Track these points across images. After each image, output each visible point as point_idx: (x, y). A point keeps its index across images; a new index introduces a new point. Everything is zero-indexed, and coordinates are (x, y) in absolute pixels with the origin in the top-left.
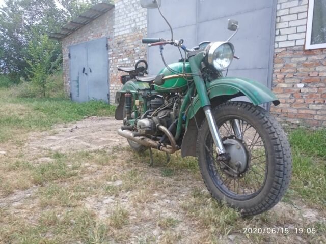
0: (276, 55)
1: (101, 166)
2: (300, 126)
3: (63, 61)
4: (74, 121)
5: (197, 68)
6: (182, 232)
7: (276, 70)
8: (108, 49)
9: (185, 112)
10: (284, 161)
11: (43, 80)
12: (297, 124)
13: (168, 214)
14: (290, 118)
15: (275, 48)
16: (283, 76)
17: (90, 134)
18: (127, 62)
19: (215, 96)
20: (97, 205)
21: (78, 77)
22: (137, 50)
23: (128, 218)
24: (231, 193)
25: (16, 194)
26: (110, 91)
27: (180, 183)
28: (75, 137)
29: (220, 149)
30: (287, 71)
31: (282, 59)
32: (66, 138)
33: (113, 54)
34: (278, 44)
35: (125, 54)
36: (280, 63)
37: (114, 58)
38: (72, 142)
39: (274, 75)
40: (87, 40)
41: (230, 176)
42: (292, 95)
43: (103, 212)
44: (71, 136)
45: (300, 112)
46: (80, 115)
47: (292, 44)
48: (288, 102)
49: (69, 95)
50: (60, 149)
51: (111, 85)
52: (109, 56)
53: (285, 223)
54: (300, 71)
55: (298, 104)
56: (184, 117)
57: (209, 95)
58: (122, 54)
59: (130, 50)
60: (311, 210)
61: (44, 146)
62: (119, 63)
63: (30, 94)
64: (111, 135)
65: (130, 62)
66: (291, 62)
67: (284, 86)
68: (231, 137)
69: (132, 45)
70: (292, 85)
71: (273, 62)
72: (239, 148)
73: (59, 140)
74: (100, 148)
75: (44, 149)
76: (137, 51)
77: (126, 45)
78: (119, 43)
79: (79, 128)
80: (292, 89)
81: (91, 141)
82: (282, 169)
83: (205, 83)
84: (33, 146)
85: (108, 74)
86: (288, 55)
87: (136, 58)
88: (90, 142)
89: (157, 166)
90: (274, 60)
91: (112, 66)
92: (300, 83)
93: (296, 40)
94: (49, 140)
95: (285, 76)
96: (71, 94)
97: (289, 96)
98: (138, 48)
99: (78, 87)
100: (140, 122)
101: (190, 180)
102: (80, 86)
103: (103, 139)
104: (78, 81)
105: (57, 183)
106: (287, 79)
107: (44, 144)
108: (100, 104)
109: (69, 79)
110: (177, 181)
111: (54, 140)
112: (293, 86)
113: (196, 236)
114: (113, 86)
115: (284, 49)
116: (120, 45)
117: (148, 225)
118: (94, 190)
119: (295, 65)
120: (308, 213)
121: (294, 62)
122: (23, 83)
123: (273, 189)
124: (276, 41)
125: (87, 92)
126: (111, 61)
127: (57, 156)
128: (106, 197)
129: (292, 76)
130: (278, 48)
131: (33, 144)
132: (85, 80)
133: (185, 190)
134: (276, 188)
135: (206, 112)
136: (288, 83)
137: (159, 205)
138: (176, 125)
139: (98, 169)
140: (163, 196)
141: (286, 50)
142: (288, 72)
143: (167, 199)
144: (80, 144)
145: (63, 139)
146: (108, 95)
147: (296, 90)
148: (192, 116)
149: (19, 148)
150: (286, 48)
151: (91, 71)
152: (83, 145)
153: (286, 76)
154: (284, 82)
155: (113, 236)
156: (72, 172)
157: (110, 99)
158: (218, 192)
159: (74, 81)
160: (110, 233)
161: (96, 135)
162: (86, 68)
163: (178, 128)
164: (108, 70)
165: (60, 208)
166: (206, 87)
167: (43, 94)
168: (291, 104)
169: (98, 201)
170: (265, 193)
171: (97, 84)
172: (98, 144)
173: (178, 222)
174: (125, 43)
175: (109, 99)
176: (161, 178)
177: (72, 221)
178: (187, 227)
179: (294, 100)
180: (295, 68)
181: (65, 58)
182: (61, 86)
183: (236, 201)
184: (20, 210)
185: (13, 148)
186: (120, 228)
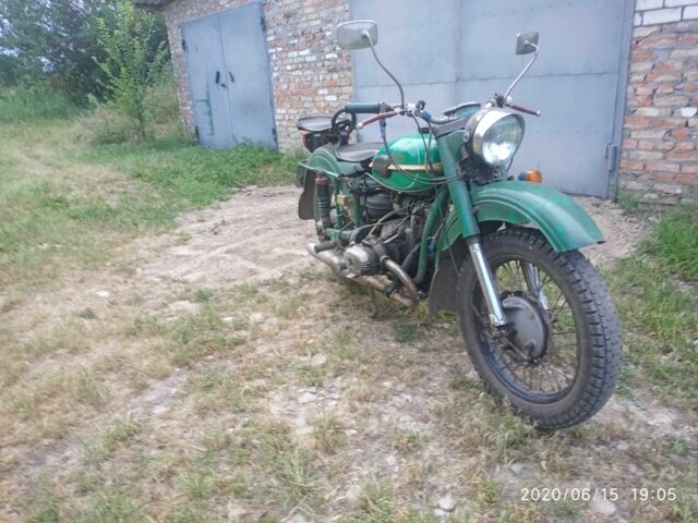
0: (637, 42)
1: (285, 322)
2: (684, 200)
3: (173, 57)
4: (216, 203)
5: (453, 161)
6: (434, 458)
7: (634, 78)
8: (264, 29)
9: (434, 237)
10: (606, 351)
11: (137, 102)
12: (676, 195)
13: (409, 424)
14: (664, 182)
15: (634, 27)
16: (650, 92)
17: (251, 240)
18: (308, 59)
19: (487, 219)
20: (290, 408)
21: (208, 93)
22: (329, 30)
23: (344, 434)
24: (519, 388)
25: (153, 389)
26: (277, 123)
27: (430, 357)
28: (225, 249)
29: (497, 317)
30: (660, 79)
31: (650, 51)
32: (209, 251)
33: (277, 40)
34: (642, 16)
35: (303, 39)
36: (644, 60)
37: (280, 49)
38: (222, 261)
39: (630, 89)
40: (218, 9)
41: (515, 360)
42: (669, 132)
43: (300, 421)
44: (217, 247)
45: (683, 171)
46: (223, 184)
47: (675, 16)
48: (660, 147)
49: (194, 132)
50: (203, 280)
51: (278, 111)
52: (267, 45)
53: (612, 439)
54: (690, 79)
55: (681, 152)
56: (432, 247)
57: (475, 215)
58: (296, 41)
59: (314, 31)
60: (666, 410)
61: (172, 273)
62: (291, 61)
63: (115, 136)
64: (293, 239)
65: (314, 58)
66: (669, 58)
67: (651, 112)
68: (519, 294)
69: (316, 19)
70: (669, 110)
71: (630, 59)
72: (530, 315)
73: (196, 257)
74: (276, 273)
75: (175, 281)
76: (328, 34)
77: (304, 19)
78: (288, 16)
79: (229, 224)
80: (670, 120)
81: (255, 256)
82: (602, 365)
83: (469, 189)
84: (152, 274)
85: (270, 84)
86: (664, 42)
87: (326, 49)
88: (255, 260)
89: (385, 318)
90: (630, 55)
91: (276, 69)
92: (688, 106)
93: (683, 8)
94: (178, 257)
95: (654, 91)
96: (196, 130)
97: (661, 134)
98: (330, 25)
99: (210, 113)
100: (350, 254)
101: (447, 348)
102: (214, 113)
103: (278, 251)
104: (208, 102)
105: (213, 360)
106: (658, 96)
107: (170, 269)
108: (261, 155)
109: (190, 97)
110: (424, 351)
111: (187, 259)
112: (673, 112)
113: (457, 467)
114: (283, 111)
115: (655, 29)
116: (291, 20)
117: (377, 445)
118: (279, 374)
119: (678, 66)
120: (658, 416)
121: (677, 59)
122: (95, 107)
123: (586, 395)
124: (637, 9)
125: (230, 126)
126: (274, 57)
127: (202, 297)
128: (301, 390)
129: (671, 90)
130: (641, 25)
131: (150, 268)
132: (224, 100)
133: (439, 371)
134: (591, 394)
135: (470, 247)
136: (660, 107)
137: (393, 405)
138: (416, 256)
139: (281, 328)
140: (401, 387)
141: (661, 31)
142: (662, 82)
143: (406, 394)
144: (237, 265)
145: (204, 256)
146: (274, 131)
147: (678, 122)
148: (446, 248)
149: (130, 281)
150: (661, 25)
151: (233, 80)
152: (242, 267)
153: (658, 92)
154: (652, 105)
155: (322, 468)
156: (235, 335)
157: (279, 140)
158: (497, 384)
159: (198, 101)
160: (317, 463)
161: (264, 241)
162: (222, 74)
163: (422, 263)
164: (270, 76)
165: (230, 416)
166: (471, 198)
167: (140, 133)
168: (666, 152)
169: (291, 399)
170: (575, 399)
171: (249, 107)
172: (271, 264)
173: (426, 441)
174: (302, 16)
175: (276, 140)
176: (393, 345)
177: (255, 441)
178: (442, 450)
179: (671, 143)
180: (677, 72)
181: (176, 49)
182: (173, 112)
183: (528, 403)
184: (168, 421)
185: (119, 282)
186: (333, 453)
